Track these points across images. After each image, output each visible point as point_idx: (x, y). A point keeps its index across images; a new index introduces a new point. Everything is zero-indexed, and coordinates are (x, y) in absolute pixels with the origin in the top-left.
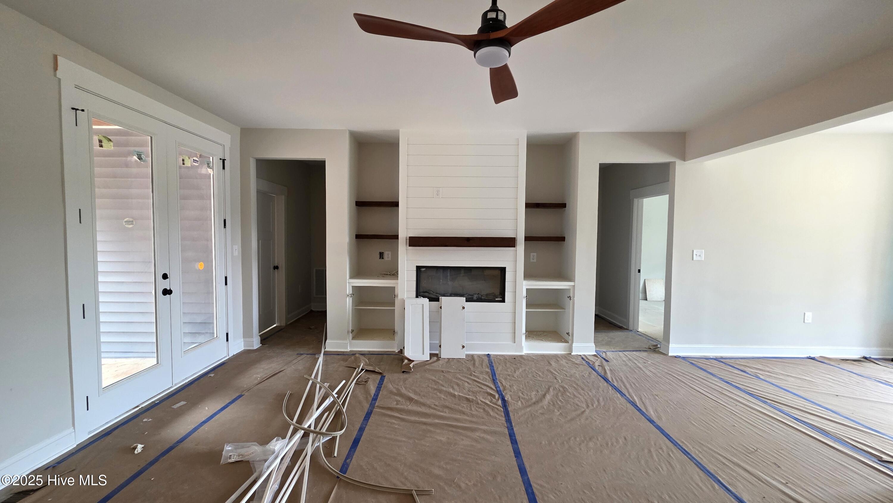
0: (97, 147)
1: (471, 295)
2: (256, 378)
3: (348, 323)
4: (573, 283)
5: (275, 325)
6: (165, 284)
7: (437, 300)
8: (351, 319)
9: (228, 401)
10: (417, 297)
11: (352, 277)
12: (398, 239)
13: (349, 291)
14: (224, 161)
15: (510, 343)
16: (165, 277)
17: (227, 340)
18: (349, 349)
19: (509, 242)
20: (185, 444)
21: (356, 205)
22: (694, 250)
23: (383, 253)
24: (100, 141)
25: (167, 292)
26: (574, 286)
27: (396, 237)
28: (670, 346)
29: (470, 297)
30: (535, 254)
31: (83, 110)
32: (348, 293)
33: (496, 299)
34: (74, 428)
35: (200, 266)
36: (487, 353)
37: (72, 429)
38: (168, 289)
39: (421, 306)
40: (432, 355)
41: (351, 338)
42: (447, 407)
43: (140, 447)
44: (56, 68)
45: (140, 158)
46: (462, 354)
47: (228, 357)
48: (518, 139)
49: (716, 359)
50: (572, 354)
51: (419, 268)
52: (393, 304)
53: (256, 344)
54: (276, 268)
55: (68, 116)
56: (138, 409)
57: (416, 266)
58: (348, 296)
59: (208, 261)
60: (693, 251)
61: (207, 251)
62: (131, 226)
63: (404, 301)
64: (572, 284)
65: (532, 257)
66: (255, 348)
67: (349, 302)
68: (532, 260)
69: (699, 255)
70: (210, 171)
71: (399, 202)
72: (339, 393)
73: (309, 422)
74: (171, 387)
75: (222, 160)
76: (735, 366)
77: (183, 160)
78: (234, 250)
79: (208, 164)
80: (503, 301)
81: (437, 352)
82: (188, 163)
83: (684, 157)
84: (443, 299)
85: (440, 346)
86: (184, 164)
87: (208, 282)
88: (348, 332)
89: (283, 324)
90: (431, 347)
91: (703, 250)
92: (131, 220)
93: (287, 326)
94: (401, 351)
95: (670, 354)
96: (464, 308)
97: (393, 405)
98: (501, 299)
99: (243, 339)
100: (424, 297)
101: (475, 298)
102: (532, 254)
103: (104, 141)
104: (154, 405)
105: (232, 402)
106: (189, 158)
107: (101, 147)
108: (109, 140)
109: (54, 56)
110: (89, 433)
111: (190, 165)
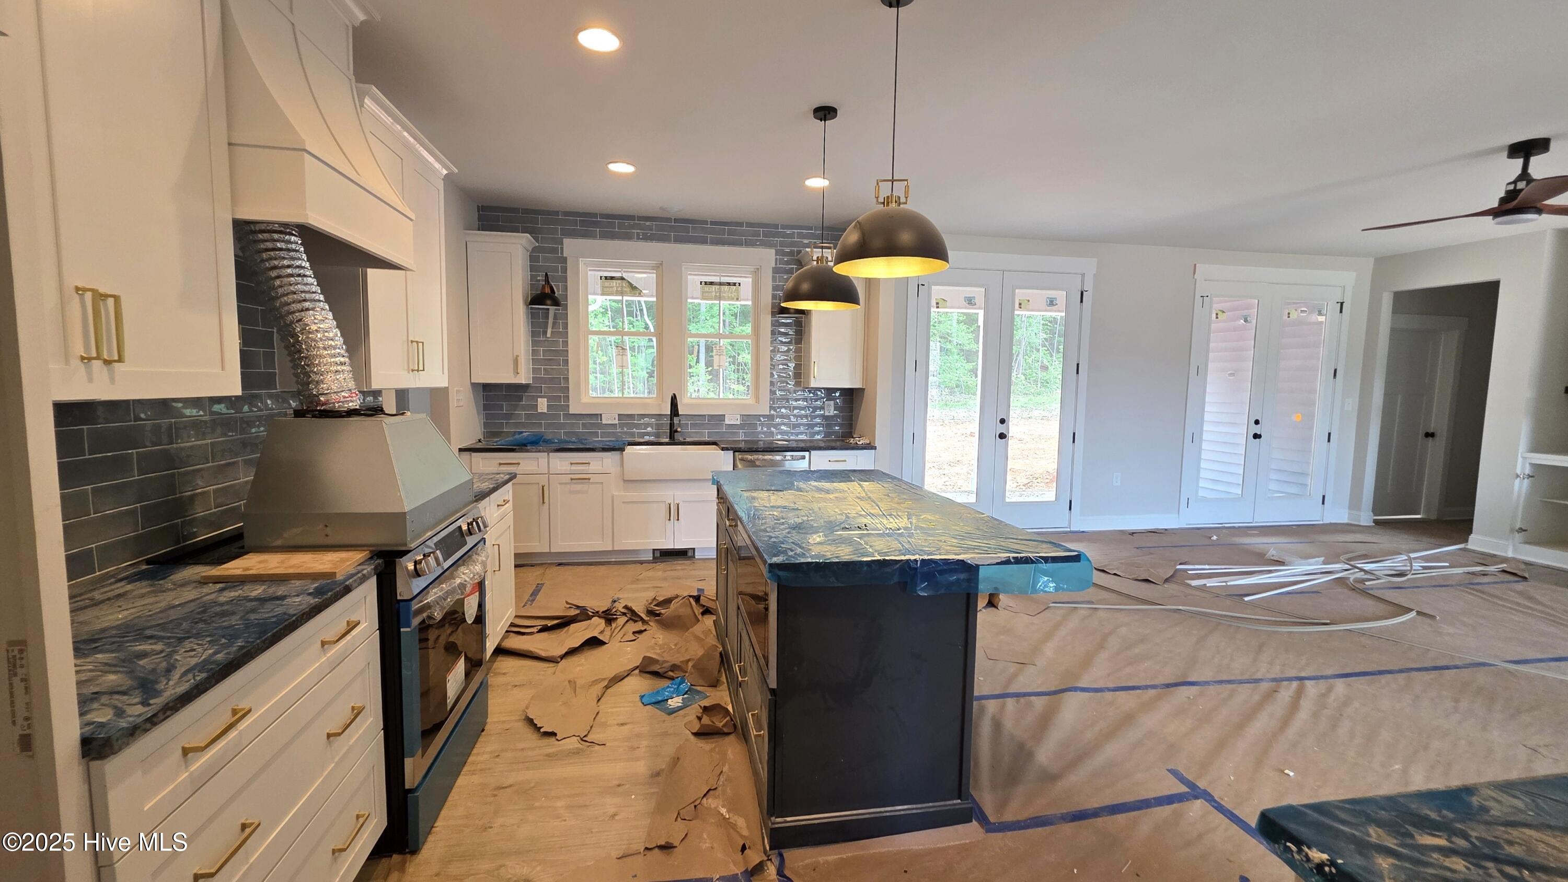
0: (1214, 317)
2: (1339, 540)
5: (1416, 516)
6: (1257, 429)
8: (1520, 511)
9: (1295, 541)
11: (1533, 450)
13: (1523, 468)
14: (1342, 304)
16: (1257, 422)
17: (1323, 505)
18: (1503, 553)
24: (1217, 314)
25: (1256, 436)
31: (1208, 296)
32: (1519, 472)
34: (1179, 514)
37: (1177, 515)
38: (1259, 433)
41: (1517, 542)
43: (1215, 538)
44: (1194, 273)
45: (1246, 321)
47: (1321, 522)
53: (1364, 521)
54: (1429, 435)
55: (1198, 300)
56: (1220, 525)
58: (1518, 476)
59: (1310, 415)
61: (1310, 403)
62: (1232, 377)
66: (1363, 524)
67: (1520, 486)
70: (1321, 319)
72: (1425, 568)
73: (1365, 566)
74: (1251, 523)
75: (1339, 304)
77: (1289, 314)
78: (1347, 404)
79: (1320, 311)
82: (1294, 315)
86: (1289, 317)
87: (1307, 437)
88: (1512, 530)
89: (1433, 516)
92: (1233, 372)
93: (1438, 521)
97: (1499, 593)
99: (1347, 510)
103: (1220, 313)
104: (1234, 527)
105: (1301, 543)
106: (1296, 310)
107: (1217, 318)
108: (1223, 312)
109: (1195, 265)
110: (1187, 524)
111: (1296, 317)
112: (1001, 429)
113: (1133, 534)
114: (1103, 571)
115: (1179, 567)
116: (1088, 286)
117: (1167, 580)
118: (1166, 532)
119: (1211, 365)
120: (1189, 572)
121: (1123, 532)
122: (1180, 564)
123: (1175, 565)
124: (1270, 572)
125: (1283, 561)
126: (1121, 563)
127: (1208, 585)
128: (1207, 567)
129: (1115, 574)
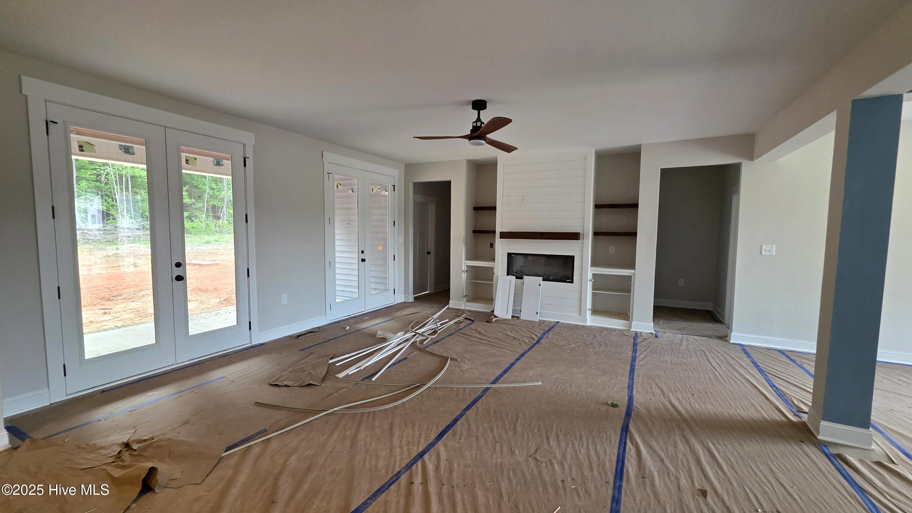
0: (336, 188)
1: (548, 276)
2: (404, 314)
3: (463, 289)
4: (634, 271)
5: (427, 292)
6: (362, 256)
7: (522, 278)
8: (465, 287)
9: (387, 320)
10: (508, 275)
11: (467, 259)
12: (495, 233)
13: (464, 268)
14: (394, 186)
15: (577, 315)
16: (363, 252)
17: (394, 293)
18: (463, 308)
19: (574, 236)
20: (364, 330)
21: (474, 209)
22: (763, 246)
23: (493, 244)
24: (337, 186)
25: (363, 260)
26: (635, 273)
27: (494, 232)
28: (732, 334)
29: (547, 277)
30: (614, 247)
31: (331, 173)
32: (463, 270)
33: (567, 280)
35: (380, 248)
36: (558, 321)
37: (325, 316)
38: (364, 258)
39: (510, 281)
40: (513, 317)
41: (465, 301)
42: (498, 339)
43: (348, 328)
44: (322, 158)
45: (353, 191)
46: (537, 319)
47: (394, 304)
48: (586, 155)
49: (780, 351)
50: (631, 330)
51: (509, 255)
52: (492, 280)
53: (411, 299)
54: (429, 253)
55: (326, 175)
56: (349, 317)
57: (508, 253)
58: (463, 272)
59: (385, 246)
60: (761, 246)
61: (385, 240)
62: (348, 226)
63: (498, 277)
64: (632, 271)
65: (610, 249)
66: (410, 301)
67: (464, 276)
68: (610, 252)
69: (770, 250)
70: (387, 193)
71: (496, 207)
72: (442, 324)
73: (420, 331)
74: (364, 311)
76: (791, 357)
77: (372, 189)
78: (400, 240)
79: (386, 189)
80: (572, 282)
81: (519, 316)
82: (375, 190)
83: (751, 158)
84: (525, 277)
85: (521, 311)
86: (373, 191)
87: (385, 259)
88: (463, 296)
89: (432, 292)
90: (514, 311)
91: (775, 246)
92: (348, 222)
93: (434, 293)
94: (493, 311)
95: (731, 342)
96: (540, 285)
97: (469, 333)
98: (571, 281)
99: (404, 295)
100: (513, 276)
101: (551, 278)
102: (610, 247)
103: (339, 185)
104: (356, 316)
105: (389, 320)
106: (375, 187)
107: (337, 188)
108: (341, 184)
109: (323, 152)
110: (331, 321)
111: (376, 191)
112: (177, 272)
113: (298, 336)
114: (276, 385)
115: (331, 361)
116: (250, 154)
117: (323, 380)
118: (320, 330)
119: (337, 218)
120: (337, 365)
121: (290, 337)
122: (331, 359)
123: (328, 361)
124: (381, 349)
125: (386, 338)
126: (290, 372)
127: (350, 374)
128: (347, 356)
129: (286, 386)
